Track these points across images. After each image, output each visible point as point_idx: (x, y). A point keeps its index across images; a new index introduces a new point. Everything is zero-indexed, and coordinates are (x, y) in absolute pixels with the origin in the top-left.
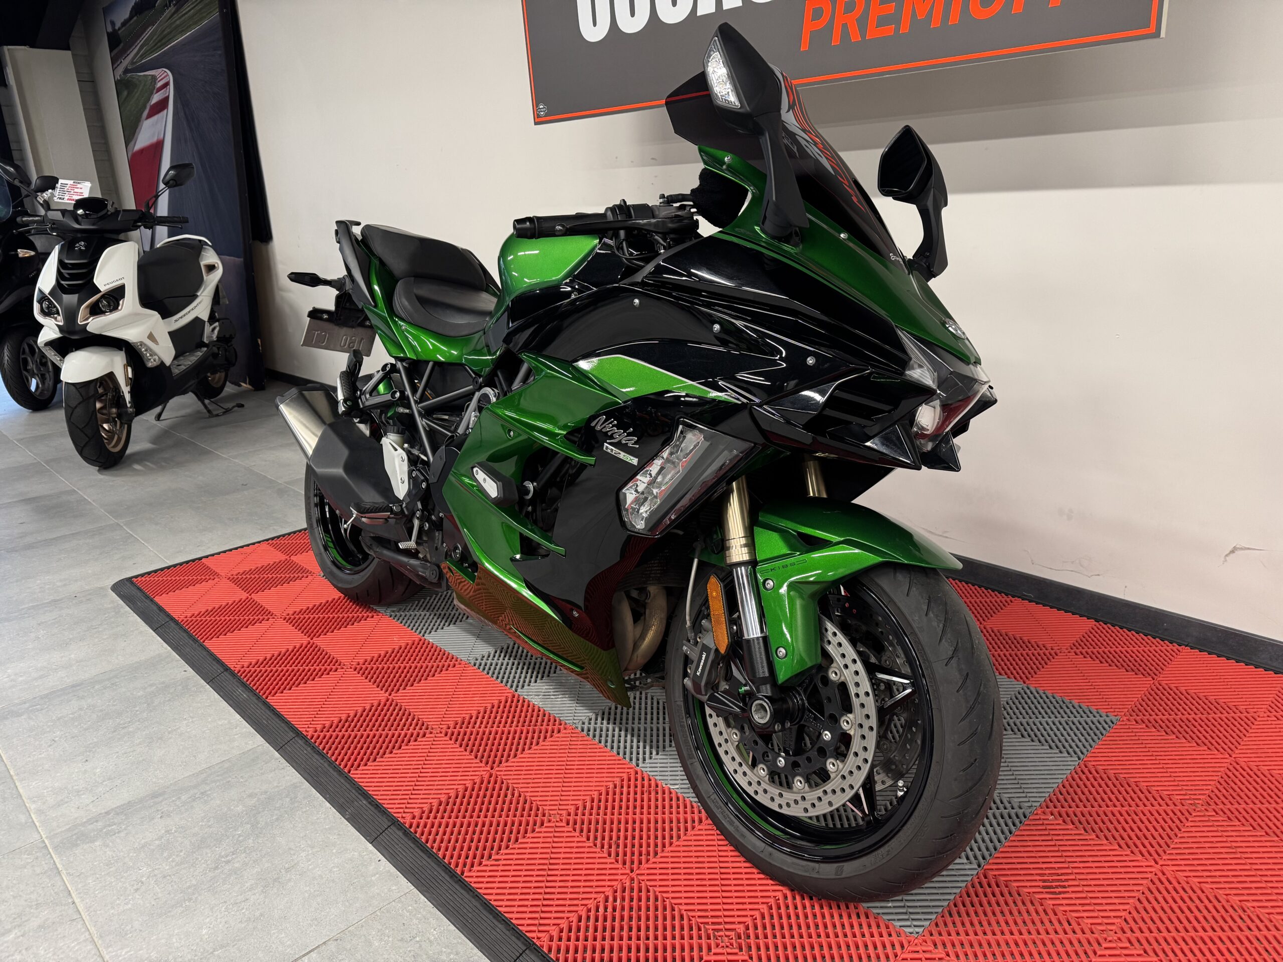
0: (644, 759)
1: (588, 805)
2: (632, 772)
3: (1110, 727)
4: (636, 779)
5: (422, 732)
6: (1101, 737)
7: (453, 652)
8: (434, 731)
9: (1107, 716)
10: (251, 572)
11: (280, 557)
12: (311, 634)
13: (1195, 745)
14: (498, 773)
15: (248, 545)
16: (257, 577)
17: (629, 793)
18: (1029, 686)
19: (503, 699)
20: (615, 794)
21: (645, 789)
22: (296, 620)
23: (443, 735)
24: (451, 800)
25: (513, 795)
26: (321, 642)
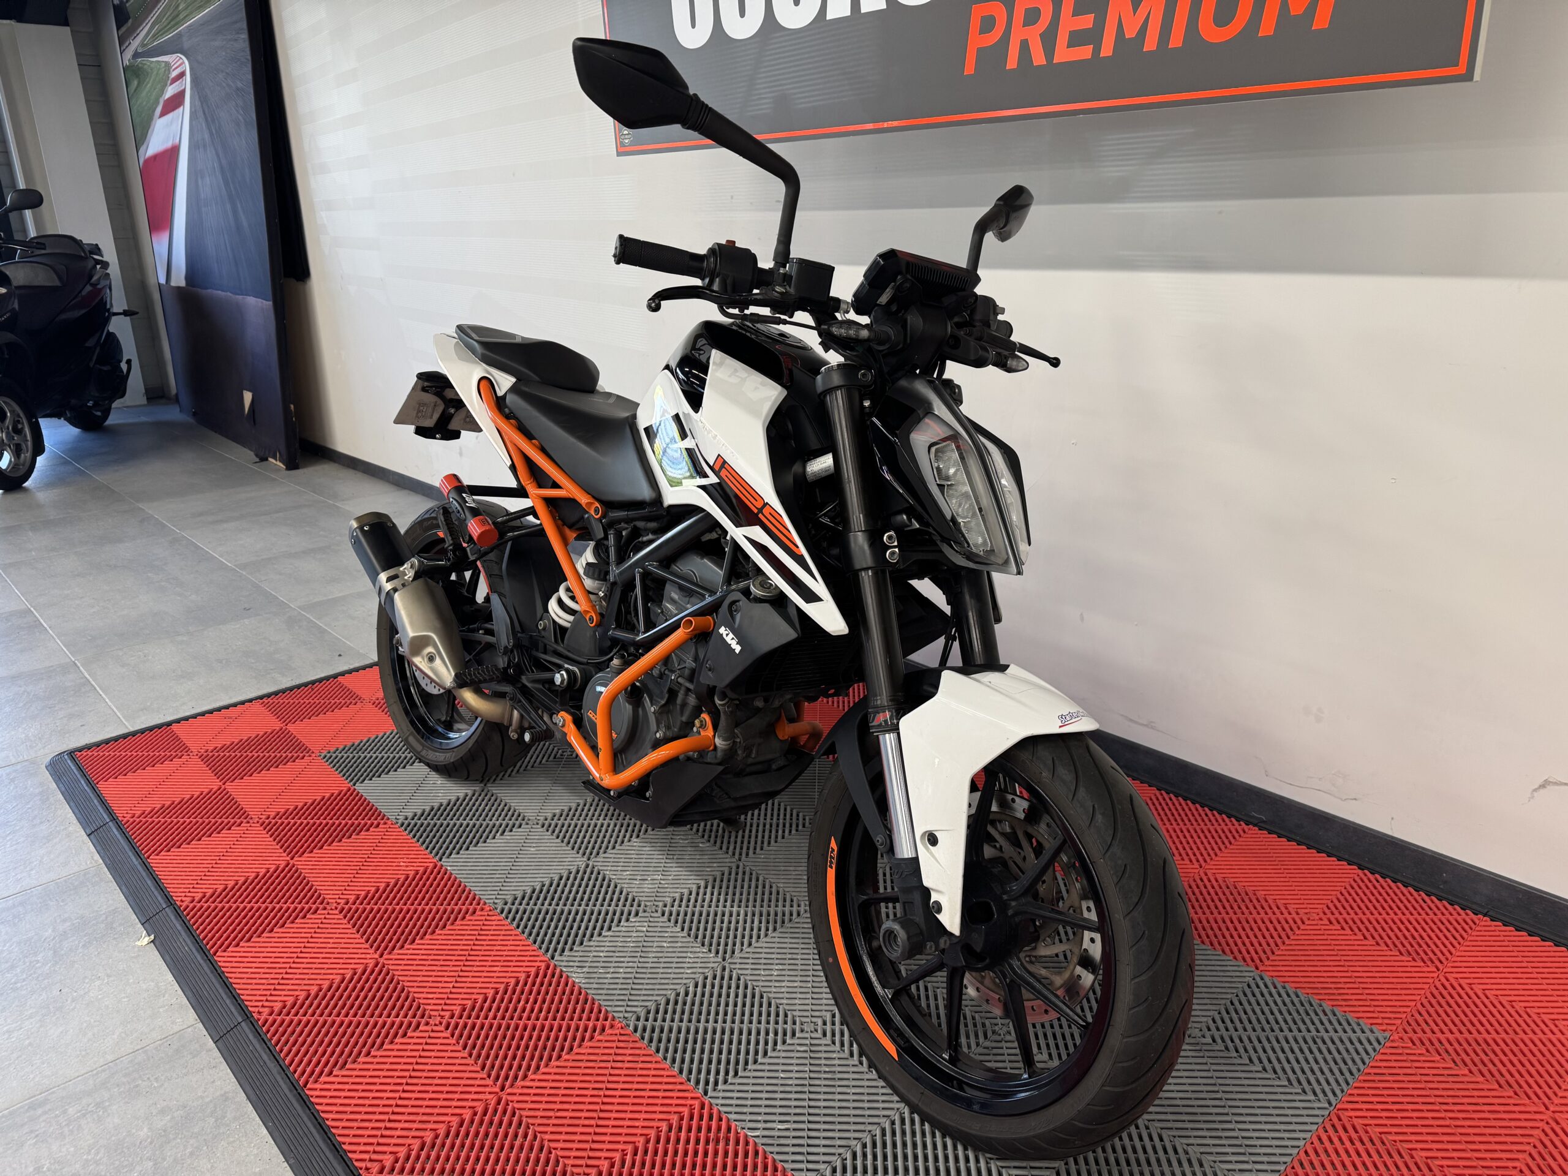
0: (716, 1083)
1: (628, 1158)
2: (697, 1103)
3: (1375, 1050)
4: (701, 1118)
5: (415, 1021)
6: (1362, 1067)
7: (477, 890)
8: (431, 1022)
9: (1372, 1031)
10: (232, 747)
11: (274, 724)
12: (293, 850)
13: (1496, 1086)
14: (510, 1098)
15: (235, 705)
16: (239, 755)
17: (688, 1141)
18: (1263, 974)
19: (533, 971)
20: (668, 1141)
21: (712, 1135)
22: (275, 828)
23: (442, 1028)
24: (438, 1141)
25: (525, 1136)
26: (303, 863)
